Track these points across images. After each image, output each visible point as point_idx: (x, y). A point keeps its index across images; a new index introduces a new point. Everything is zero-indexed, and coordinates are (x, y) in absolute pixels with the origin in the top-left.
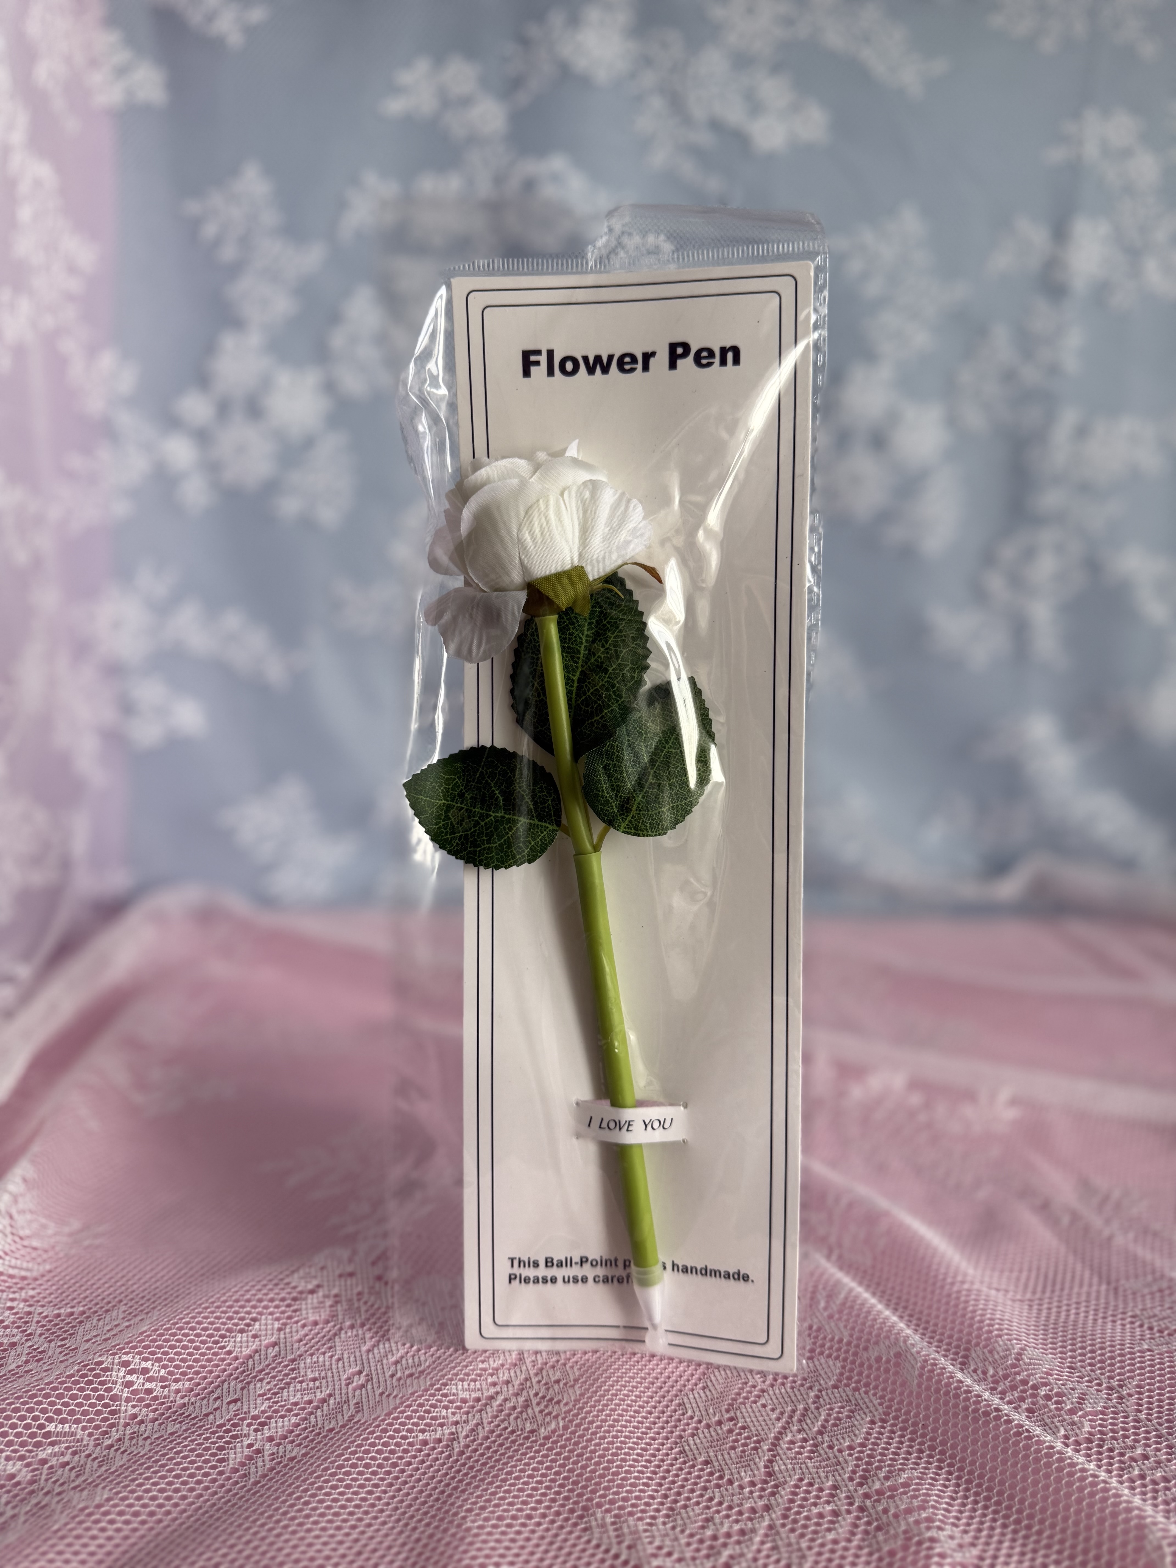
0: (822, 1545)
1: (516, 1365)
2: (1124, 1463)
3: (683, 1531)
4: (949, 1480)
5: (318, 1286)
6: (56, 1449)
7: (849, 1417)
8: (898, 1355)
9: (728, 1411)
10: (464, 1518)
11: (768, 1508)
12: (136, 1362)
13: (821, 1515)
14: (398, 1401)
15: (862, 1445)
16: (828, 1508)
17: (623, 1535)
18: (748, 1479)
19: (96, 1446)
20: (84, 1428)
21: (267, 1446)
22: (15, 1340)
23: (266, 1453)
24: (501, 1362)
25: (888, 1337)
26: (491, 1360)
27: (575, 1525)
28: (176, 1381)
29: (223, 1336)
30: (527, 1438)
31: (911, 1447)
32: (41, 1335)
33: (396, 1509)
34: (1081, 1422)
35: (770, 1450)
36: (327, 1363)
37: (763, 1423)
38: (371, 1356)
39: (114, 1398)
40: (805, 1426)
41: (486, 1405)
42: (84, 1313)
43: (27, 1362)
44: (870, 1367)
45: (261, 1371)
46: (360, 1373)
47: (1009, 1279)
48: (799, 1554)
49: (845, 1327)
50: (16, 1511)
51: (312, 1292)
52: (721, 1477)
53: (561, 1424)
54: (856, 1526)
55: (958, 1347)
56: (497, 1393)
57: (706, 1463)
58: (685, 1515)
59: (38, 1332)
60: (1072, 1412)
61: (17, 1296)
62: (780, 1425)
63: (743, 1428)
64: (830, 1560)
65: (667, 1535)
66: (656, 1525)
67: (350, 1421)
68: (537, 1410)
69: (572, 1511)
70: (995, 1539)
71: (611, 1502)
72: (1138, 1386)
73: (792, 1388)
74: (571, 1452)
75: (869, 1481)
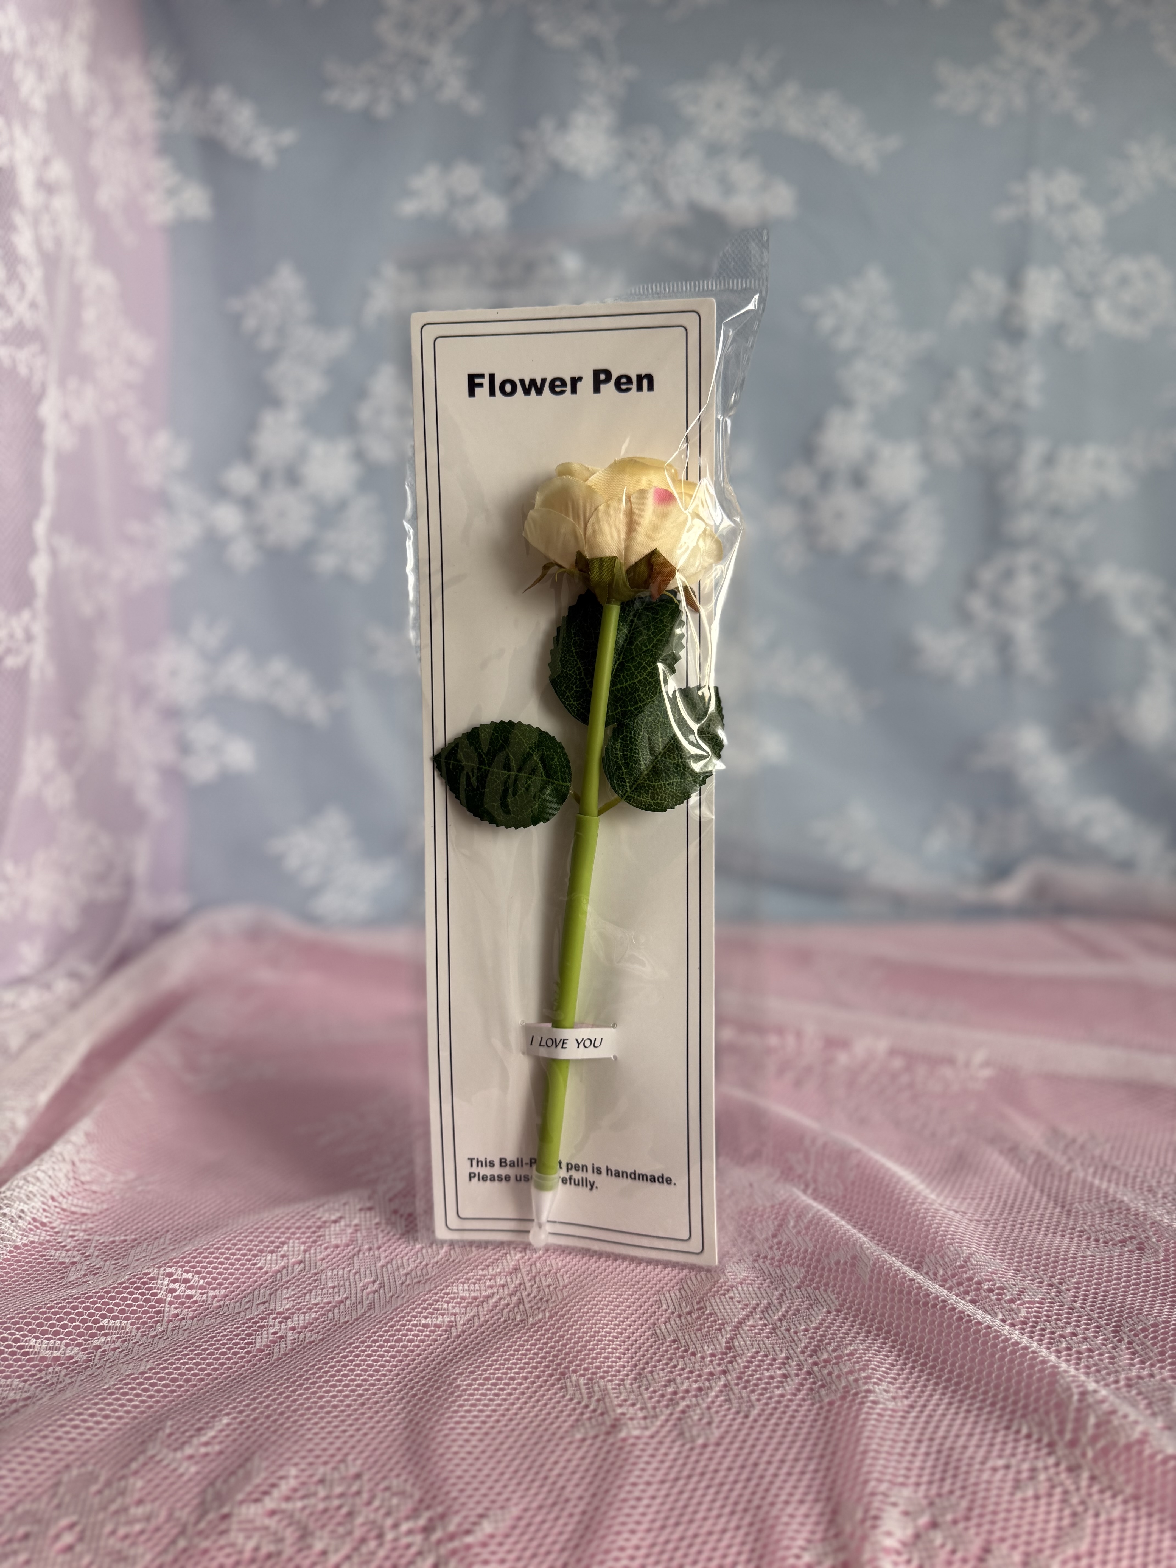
0: (770, 1398)
1: (511, 1273)
2: (1054, 1339)
3: (647, 1389)
4: (891, 1352)
5: (341, 1218)
6: (109, 1338)
7: (808, 1309)
8: (854, 1257)
9: (698, 1303)
10: (456, 1379)
11: (724, 1372)
12: (179, 1273)
13: (772, 1377)
15: (817, 1328)
16: (779, 1372)
17: (594, 1391)
18: (710, 1351)
19: (143, 1336)
20: (132, 1324)
21: (290, 1333)
22: (75, 1260)
23: (288, 1338)
25: (846, 1244)
26: (490, 1268)
27: (553, 1385)
28: (214, 1289)
29: (255, 1256)
30: (516, 1325)
31: (861, 1329)
32: (97, 1256)
34: (1018, 1309)
35: (732, 1331)
36: (346, 1276)
37: (729, 1311)
38: (384, 1269)
39: (159, 1301)
40: (766, 1315)
41: (483, 1302)
42: (135, 1240)
43: (85, 1275)
44: (830, 1270)
45: (287, 1282)
46: (374, 1282)
47: (969, 1205)
48: (749, 1404)
49: (811, 1239)
50: (73, 1379)
51: (335, 1222)
52: (686, 1351)
53: (547, 1314)
54: (802, 1385)
55: (914, 1255)
56: (493, 1294)
57: (674, 1341)
58: (650, 1378)
59: (96, 1253)
60: (1012, 1301)
61: (78, 1227)
62: (744, 1313)
63: (711, 1314)
64: (775, 1409)
65: (633, 1392)
66: (624, 1385)
67: (363, 1315)
68: (528, 1306)
69: (551, 1375)
70: (927, 1393)
71: (586, 1369)
72: (1076, 1283)
73: (759, 1288)
74: (555, 1333)
75: (819, 1353)
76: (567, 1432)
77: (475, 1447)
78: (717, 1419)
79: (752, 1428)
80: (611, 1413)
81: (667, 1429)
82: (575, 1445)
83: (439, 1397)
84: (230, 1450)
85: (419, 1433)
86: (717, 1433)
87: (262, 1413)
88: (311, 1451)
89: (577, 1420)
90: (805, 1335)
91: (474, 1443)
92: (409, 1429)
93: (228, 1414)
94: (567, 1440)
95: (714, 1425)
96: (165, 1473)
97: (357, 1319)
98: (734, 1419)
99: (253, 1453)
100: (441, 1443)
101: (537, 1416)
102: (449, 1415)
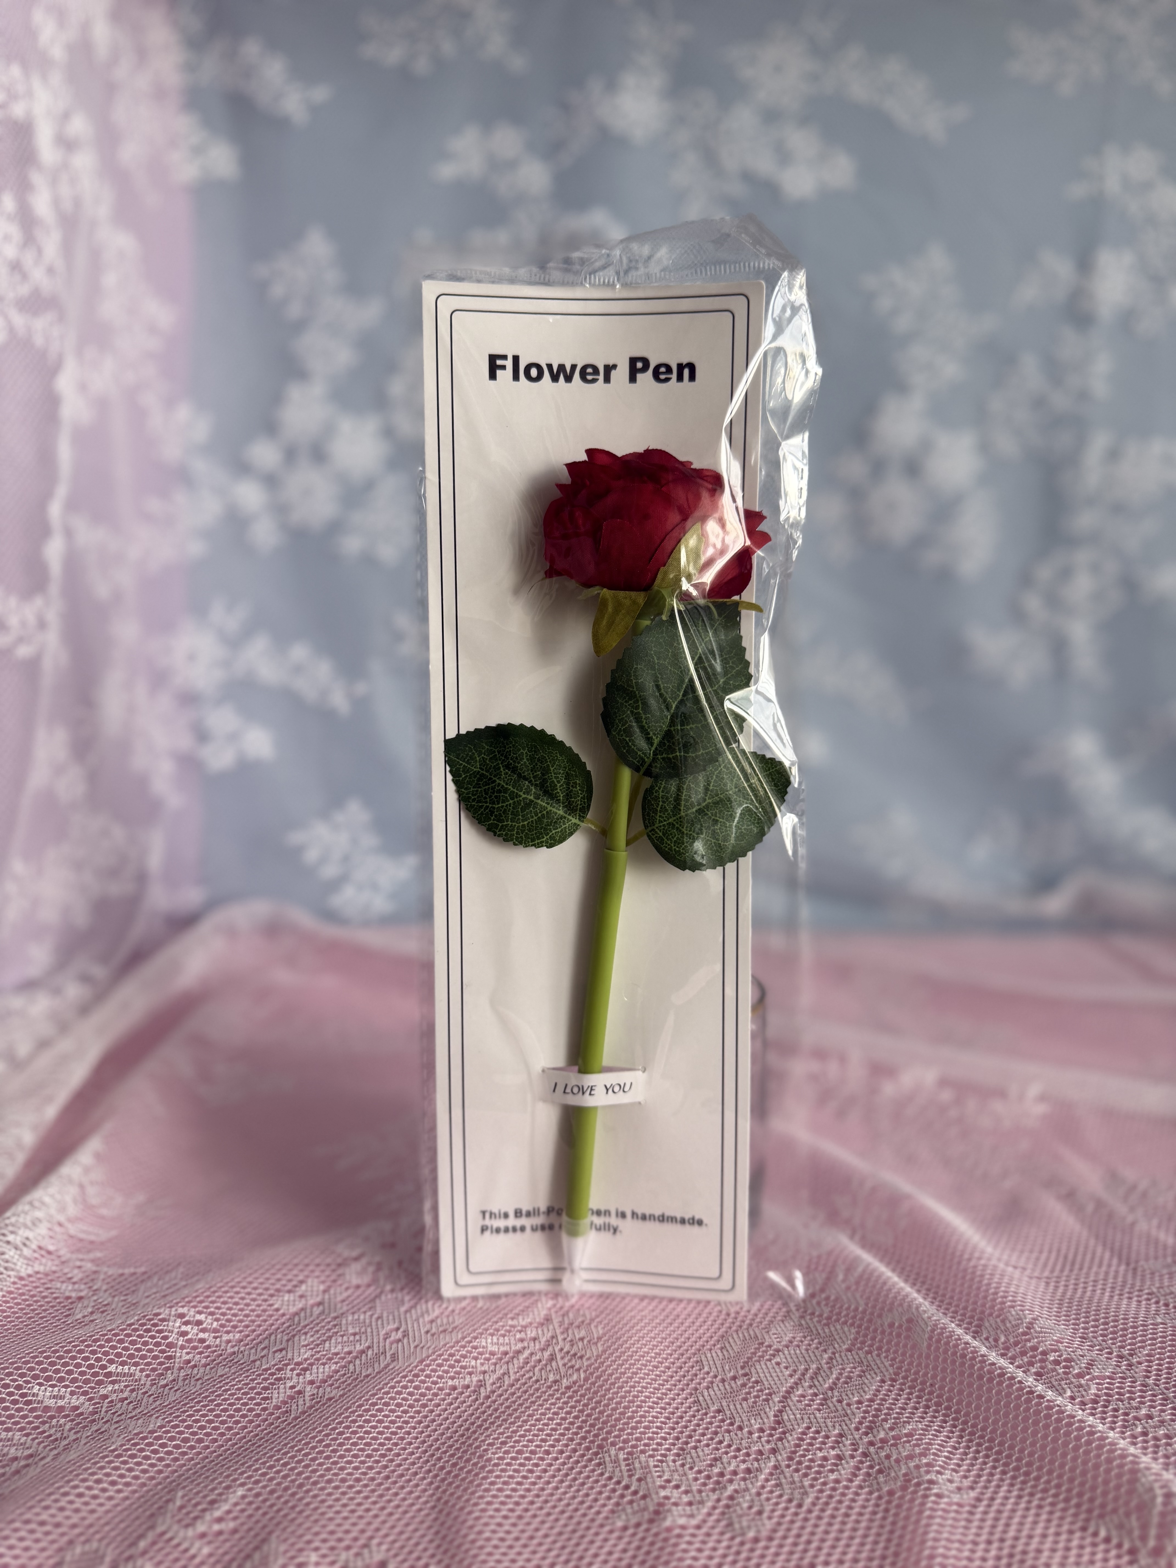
0: (824, 1484)
1: (542, 1324)
2: (1128, 1422)
3: (691, 1468)
4: (953, 1432)
5: (362, 1254)
6: (116, 1387)
7: (861, 1376)
8: (910, 1321)
9: (743, 1368)
10: (486, 1450)
11: (774, 1451)
12: (191, 1314)
13: (825, 1459)
14: (430, 1351)
15: (871, 1400)
16: (833, 1453)
17: (635, 1469)
18: (757, 1426)
19: (152, 1385)
20: (142, 1371)
21: (308, 1388)
22: (82, 1294)
23: (307, 1394)
24: (529, 1320)
25: (901, 1305)
26: (520, 1318)
27: (590, 1460)
28: (228, 1332)
29: (272, 1296)
30: (550, 1387)
31: (919, 1403)
32: (106, 1291)
33: (424, 1442)
34: (1088, 1385)
35: (780, 1402)
36: (367, 1321)
37: (776, 1379)
38: (408, 1315)
39: (170, 1345)
40: (816, 1383)
41: (513, 1358)
42: (146, 1273)
43: (92, 1313)
44: (883, 1332)
45: (305, 1326)
46: (397, 1329)
47: (1028, 1259)
48: (802, 1491)
49: (862, 1297)
50: (78, 1435)
51: (356, 1259)
52: (732, 1424)
53: (582, 1376)
54: (859, 1469)
55: (972, 1317)
56: (524, 1348)
57: (719, 1411)
58: (694, 1455)
59: (104, 1287)
60: (1080, 1376)
61: (85, 1257)
62: (792, 1380)
63: (757, 1382)
64: (831, 1497)
65: (677, 1471)
66: (666, 1462)
67: (386, 1367)
68: (560, 1363)
69: (588, 1449)
70: (994, 1483)
71: (626, 1441)
72: (1148, 1355)
73: (807, 1350)
74: (590, 1399)
75: (875, 1431)
76: (607, 1518)
77: (508, 1532)
78: (768, 1508)
79: (806, 1520)
80: (654, 1496)
81: (714, 1517)
82: (616, 1534)
83: (469, 1472)
84: (245, 1527)
85: (448, 1514)
86: (769, 1525)
87: (279, 1484)
88: (332, 1533)
89: (617, 1504)
90: (859, 1408)
91: (507, 1528)
92: (437, 1510)
93: (243, 1485)
94: (607, 1528)
95: (765, 1515)
96: (175, 1555)
97: (379, 1373)
98: (786, 1509)
99: (270, 1533)
100: (471, 1527)
101: (574, 1497)
102: (480, 1493)
